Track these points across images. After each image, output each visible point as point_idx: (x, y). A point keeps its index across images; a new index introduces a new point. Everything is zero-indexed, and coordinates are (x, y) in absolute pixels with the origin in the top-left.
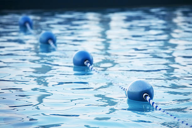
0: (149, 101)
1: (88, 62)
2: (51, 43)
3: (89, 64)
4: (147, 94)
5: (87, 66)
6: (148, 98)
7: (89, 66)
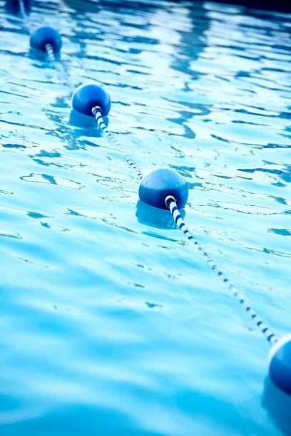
0: (173, 211)
1: (98, 110)
2: (50, 51)
3: (99, 114)
4: (173, 198)
5: (94, 116)
6: (173, 205)
7: (99, 118)
